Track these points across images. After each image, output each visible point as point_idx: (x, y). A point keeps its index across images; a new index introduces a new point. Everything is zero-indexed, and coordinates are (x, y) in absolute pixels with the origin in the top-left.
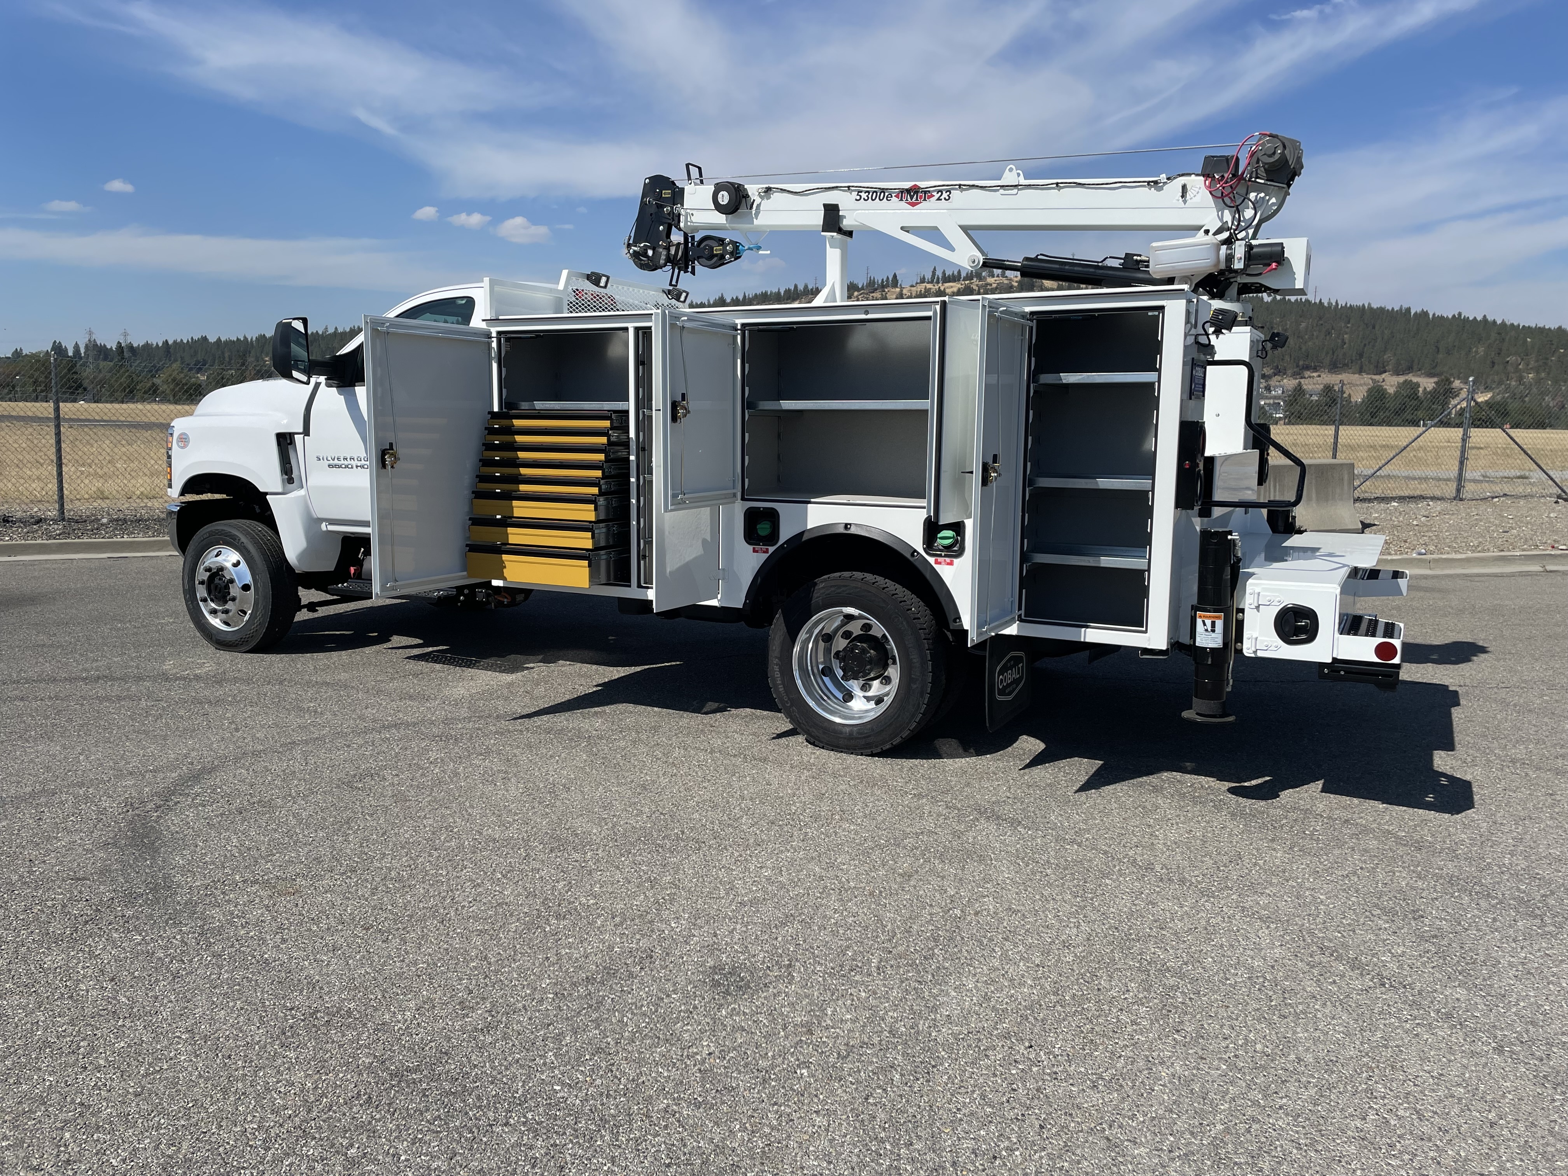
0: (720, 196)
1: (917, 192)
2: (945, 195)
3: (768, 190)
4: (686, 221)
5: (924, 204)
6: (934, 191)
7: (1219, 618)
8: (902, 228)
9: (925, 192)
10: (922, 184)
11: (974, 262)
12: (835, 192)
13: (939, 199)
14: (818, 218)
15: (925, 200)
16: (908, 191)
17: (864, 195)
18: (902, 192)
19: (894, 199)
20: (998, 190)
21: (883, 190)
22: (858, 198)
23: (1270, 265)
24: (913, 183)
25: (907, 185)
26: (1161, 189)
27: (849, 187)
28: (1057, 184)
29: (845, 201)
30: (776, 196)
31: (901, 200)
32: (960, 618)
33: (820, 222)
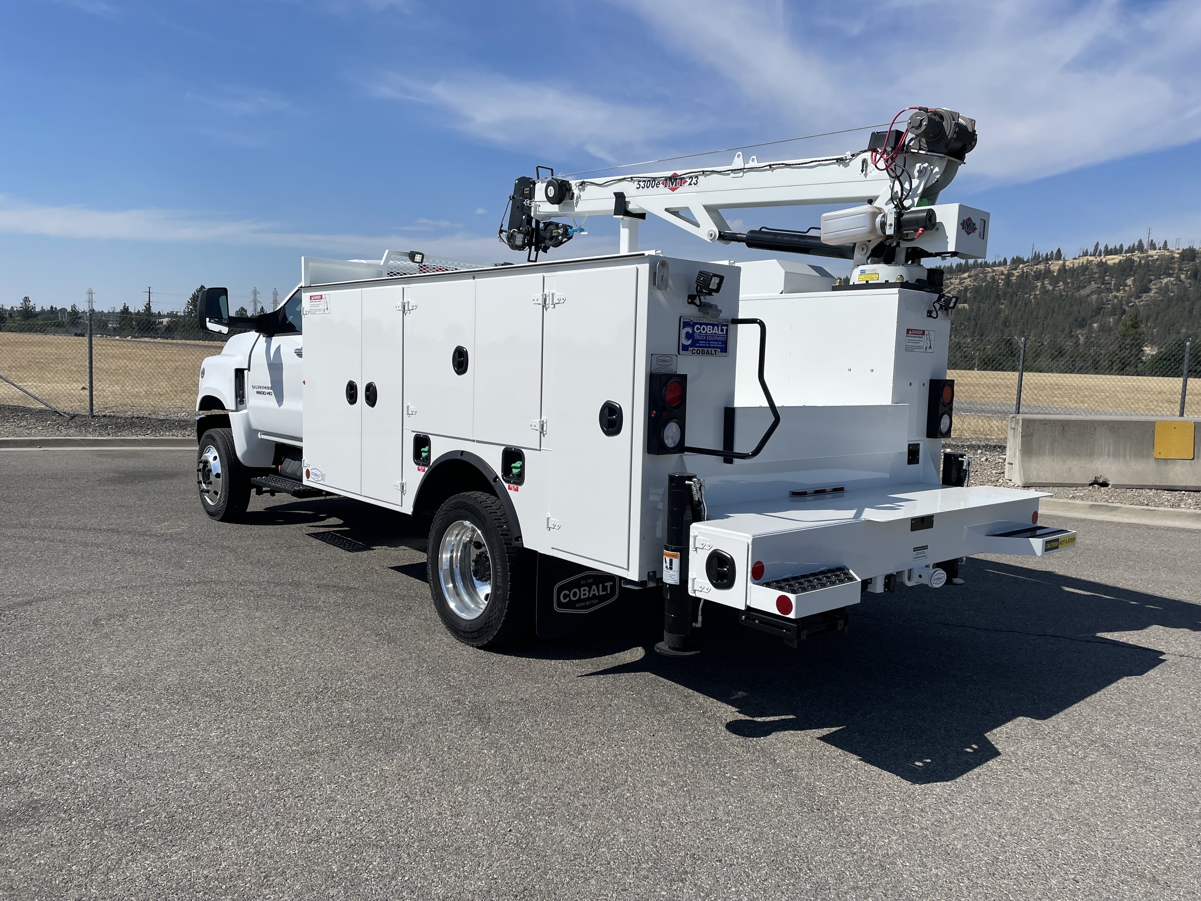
0: (549, 190)
1: (676, 179)
2: (694, 180)
3: (583, 183)
4: (535, 211)
5: (680, 189)
6: (687, 178)
7: (676, 557)
8: (667, 210)
9: (681, 179)
10: (679, 172)
11: (711, 235)
12: (625, 183)
13: (690, 184)
14: (611, 204)
15: (681, 185)
16: (670, 178)
17: (642, 184)
18: (666, 180)
19: (661, 186)
20: (729, 174)
21: (654, 179)
22: (638, 186)
23: (918, 231)
24: (673, 172)
25: (669, 174)
26: (847, 165)
27: (631, 178)
28: (770, 166)
29: (629, 189)
30: (589, 188)
31: (666, 186)
32: (521, 537)
33: (613, 207)
